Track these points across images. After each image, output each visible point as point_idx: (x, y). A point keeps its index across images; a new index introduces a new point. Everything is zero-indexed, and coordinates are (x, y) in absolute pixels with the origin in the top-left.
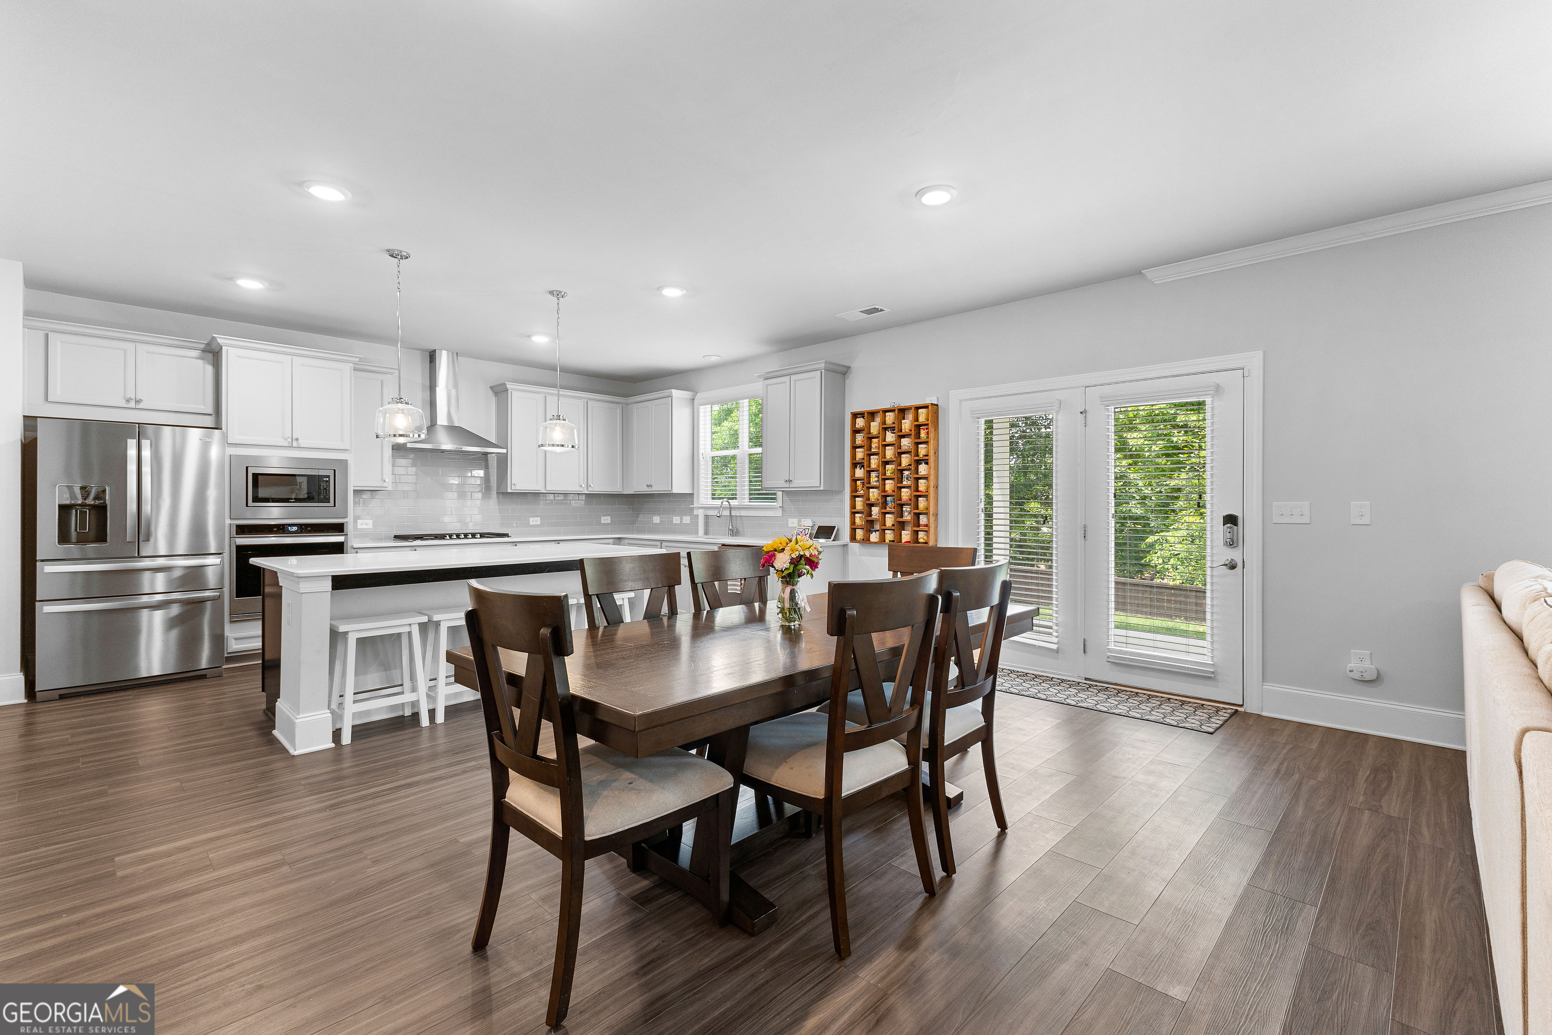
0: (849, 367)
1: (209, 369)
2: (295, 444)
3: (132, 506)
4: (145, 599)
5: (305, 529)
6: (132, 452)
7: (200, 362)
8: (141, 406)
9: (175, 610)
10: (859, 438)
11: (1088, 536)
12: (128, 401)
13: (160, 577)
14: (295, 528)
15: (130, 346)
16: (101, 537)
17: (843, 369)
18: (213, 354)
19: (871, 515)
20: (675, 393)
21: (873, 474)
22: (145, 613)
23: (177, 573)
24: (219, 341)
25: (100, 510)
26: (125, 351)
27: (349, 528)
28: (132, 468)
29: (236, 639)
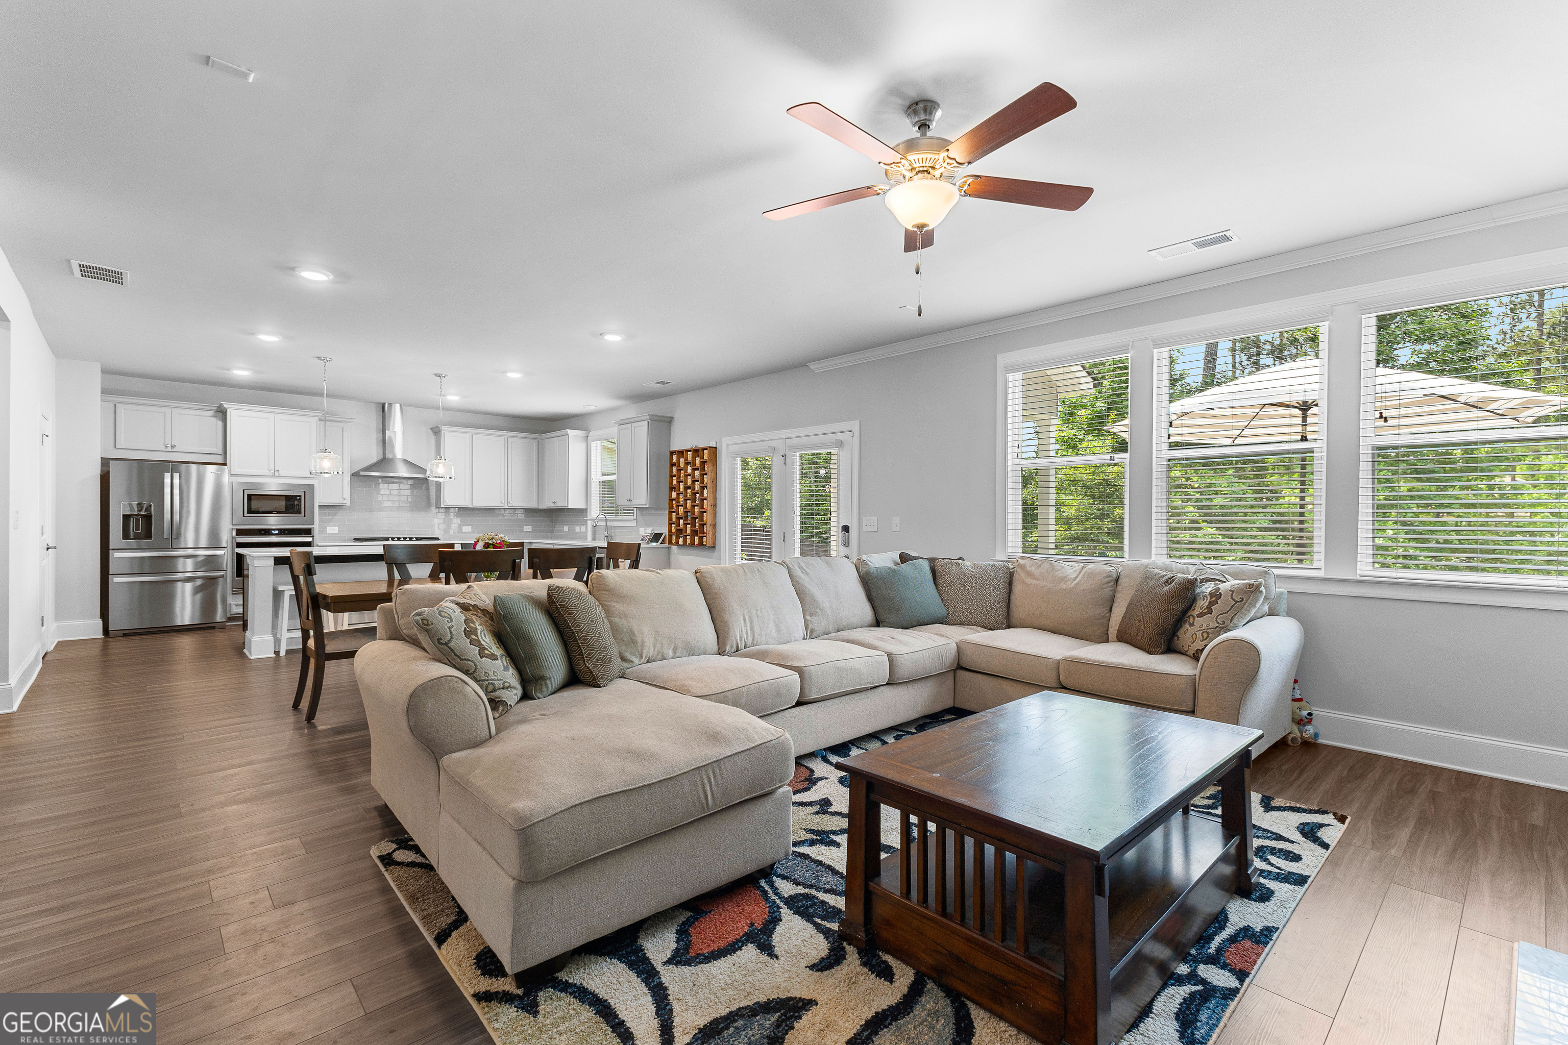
0: (672, 418)
1: (220, 423)
2: (277, 474)
3: (167, 516)
4: (180, 575)
5: (283, 532)
6: (167, 481)
7: (214, 419)
8: (174, 450)
9: (199, 582)
10: (674, 469)
11: (786, 540)
12: (166, 447)
13: (189, 562)
14: (277, 532)
15: (167, 410)
16: (149, 536)
17: (669, 419)
18: (222, 414)
19: (679, 525)
20: (570, 432)
21: (681, 496)
22: (179, 584)
23: (200, 559)
24: (225, 406)
25: (148, 518)
26: (165, 413)
27: (316, 532)
28: (167, 490)
29: (236, 605)
